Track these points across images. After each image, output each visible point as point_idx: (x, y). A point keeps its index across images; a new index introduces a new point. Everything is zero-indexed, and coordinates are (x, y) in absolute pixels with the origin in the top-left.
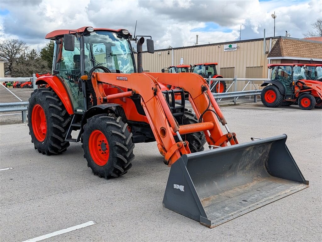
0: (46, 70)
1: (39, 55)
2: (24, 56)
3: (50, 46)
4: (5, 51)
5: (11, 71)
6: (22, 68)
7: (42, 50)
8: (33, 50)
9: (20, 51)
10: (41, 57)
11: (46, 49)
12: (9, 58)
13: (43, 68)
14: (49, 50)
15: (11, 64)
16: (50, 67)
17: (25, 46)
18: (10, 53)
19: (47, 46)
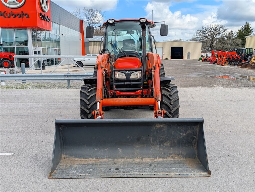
0: (239, 47)
1: (235, 35)
2: (224, 36)
3: (245, 27)
4: (209, 34)
5: (211, 48)
6: (220, 46)
7: (238, 31)
8: (231, 31)
9: (220, 33)
10: (237, 37)
11: (242, 30)
12: (211, 39)
13: (237, 45)
14: (244, 30)
15: (212, 43)
16: (243, 45)
17: (224, 28)
18: (212, 35)
19: (242, 28)
